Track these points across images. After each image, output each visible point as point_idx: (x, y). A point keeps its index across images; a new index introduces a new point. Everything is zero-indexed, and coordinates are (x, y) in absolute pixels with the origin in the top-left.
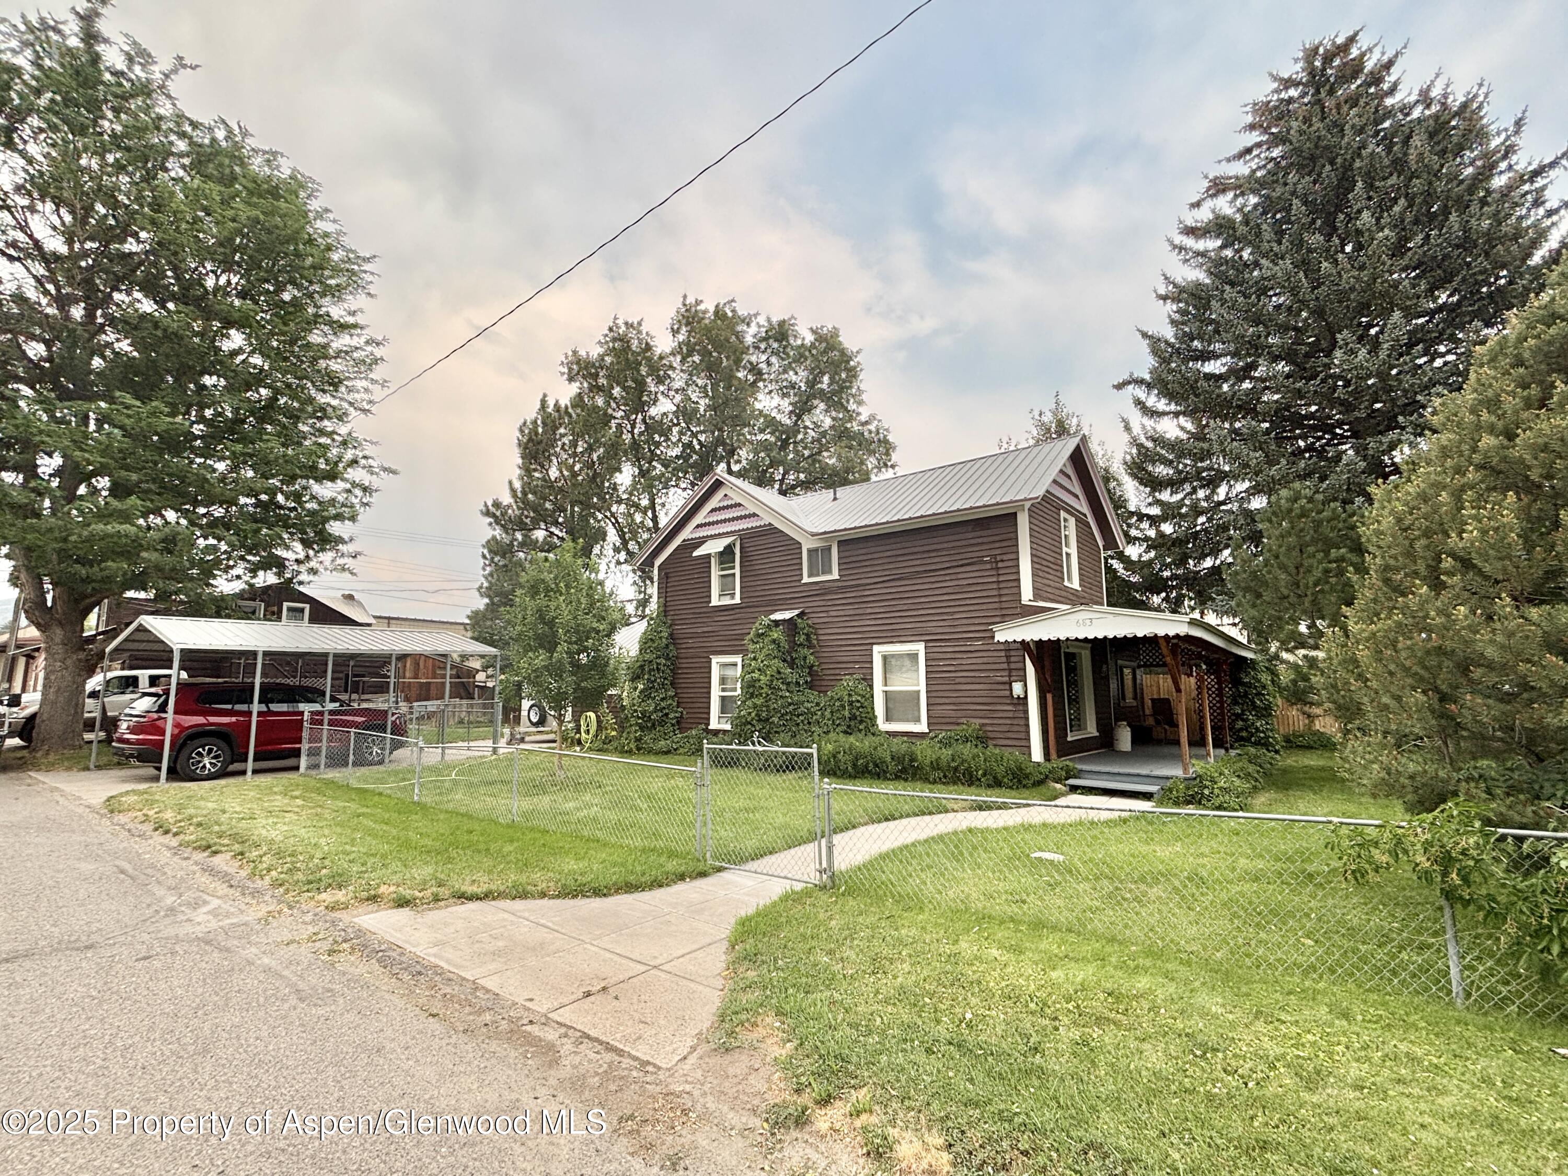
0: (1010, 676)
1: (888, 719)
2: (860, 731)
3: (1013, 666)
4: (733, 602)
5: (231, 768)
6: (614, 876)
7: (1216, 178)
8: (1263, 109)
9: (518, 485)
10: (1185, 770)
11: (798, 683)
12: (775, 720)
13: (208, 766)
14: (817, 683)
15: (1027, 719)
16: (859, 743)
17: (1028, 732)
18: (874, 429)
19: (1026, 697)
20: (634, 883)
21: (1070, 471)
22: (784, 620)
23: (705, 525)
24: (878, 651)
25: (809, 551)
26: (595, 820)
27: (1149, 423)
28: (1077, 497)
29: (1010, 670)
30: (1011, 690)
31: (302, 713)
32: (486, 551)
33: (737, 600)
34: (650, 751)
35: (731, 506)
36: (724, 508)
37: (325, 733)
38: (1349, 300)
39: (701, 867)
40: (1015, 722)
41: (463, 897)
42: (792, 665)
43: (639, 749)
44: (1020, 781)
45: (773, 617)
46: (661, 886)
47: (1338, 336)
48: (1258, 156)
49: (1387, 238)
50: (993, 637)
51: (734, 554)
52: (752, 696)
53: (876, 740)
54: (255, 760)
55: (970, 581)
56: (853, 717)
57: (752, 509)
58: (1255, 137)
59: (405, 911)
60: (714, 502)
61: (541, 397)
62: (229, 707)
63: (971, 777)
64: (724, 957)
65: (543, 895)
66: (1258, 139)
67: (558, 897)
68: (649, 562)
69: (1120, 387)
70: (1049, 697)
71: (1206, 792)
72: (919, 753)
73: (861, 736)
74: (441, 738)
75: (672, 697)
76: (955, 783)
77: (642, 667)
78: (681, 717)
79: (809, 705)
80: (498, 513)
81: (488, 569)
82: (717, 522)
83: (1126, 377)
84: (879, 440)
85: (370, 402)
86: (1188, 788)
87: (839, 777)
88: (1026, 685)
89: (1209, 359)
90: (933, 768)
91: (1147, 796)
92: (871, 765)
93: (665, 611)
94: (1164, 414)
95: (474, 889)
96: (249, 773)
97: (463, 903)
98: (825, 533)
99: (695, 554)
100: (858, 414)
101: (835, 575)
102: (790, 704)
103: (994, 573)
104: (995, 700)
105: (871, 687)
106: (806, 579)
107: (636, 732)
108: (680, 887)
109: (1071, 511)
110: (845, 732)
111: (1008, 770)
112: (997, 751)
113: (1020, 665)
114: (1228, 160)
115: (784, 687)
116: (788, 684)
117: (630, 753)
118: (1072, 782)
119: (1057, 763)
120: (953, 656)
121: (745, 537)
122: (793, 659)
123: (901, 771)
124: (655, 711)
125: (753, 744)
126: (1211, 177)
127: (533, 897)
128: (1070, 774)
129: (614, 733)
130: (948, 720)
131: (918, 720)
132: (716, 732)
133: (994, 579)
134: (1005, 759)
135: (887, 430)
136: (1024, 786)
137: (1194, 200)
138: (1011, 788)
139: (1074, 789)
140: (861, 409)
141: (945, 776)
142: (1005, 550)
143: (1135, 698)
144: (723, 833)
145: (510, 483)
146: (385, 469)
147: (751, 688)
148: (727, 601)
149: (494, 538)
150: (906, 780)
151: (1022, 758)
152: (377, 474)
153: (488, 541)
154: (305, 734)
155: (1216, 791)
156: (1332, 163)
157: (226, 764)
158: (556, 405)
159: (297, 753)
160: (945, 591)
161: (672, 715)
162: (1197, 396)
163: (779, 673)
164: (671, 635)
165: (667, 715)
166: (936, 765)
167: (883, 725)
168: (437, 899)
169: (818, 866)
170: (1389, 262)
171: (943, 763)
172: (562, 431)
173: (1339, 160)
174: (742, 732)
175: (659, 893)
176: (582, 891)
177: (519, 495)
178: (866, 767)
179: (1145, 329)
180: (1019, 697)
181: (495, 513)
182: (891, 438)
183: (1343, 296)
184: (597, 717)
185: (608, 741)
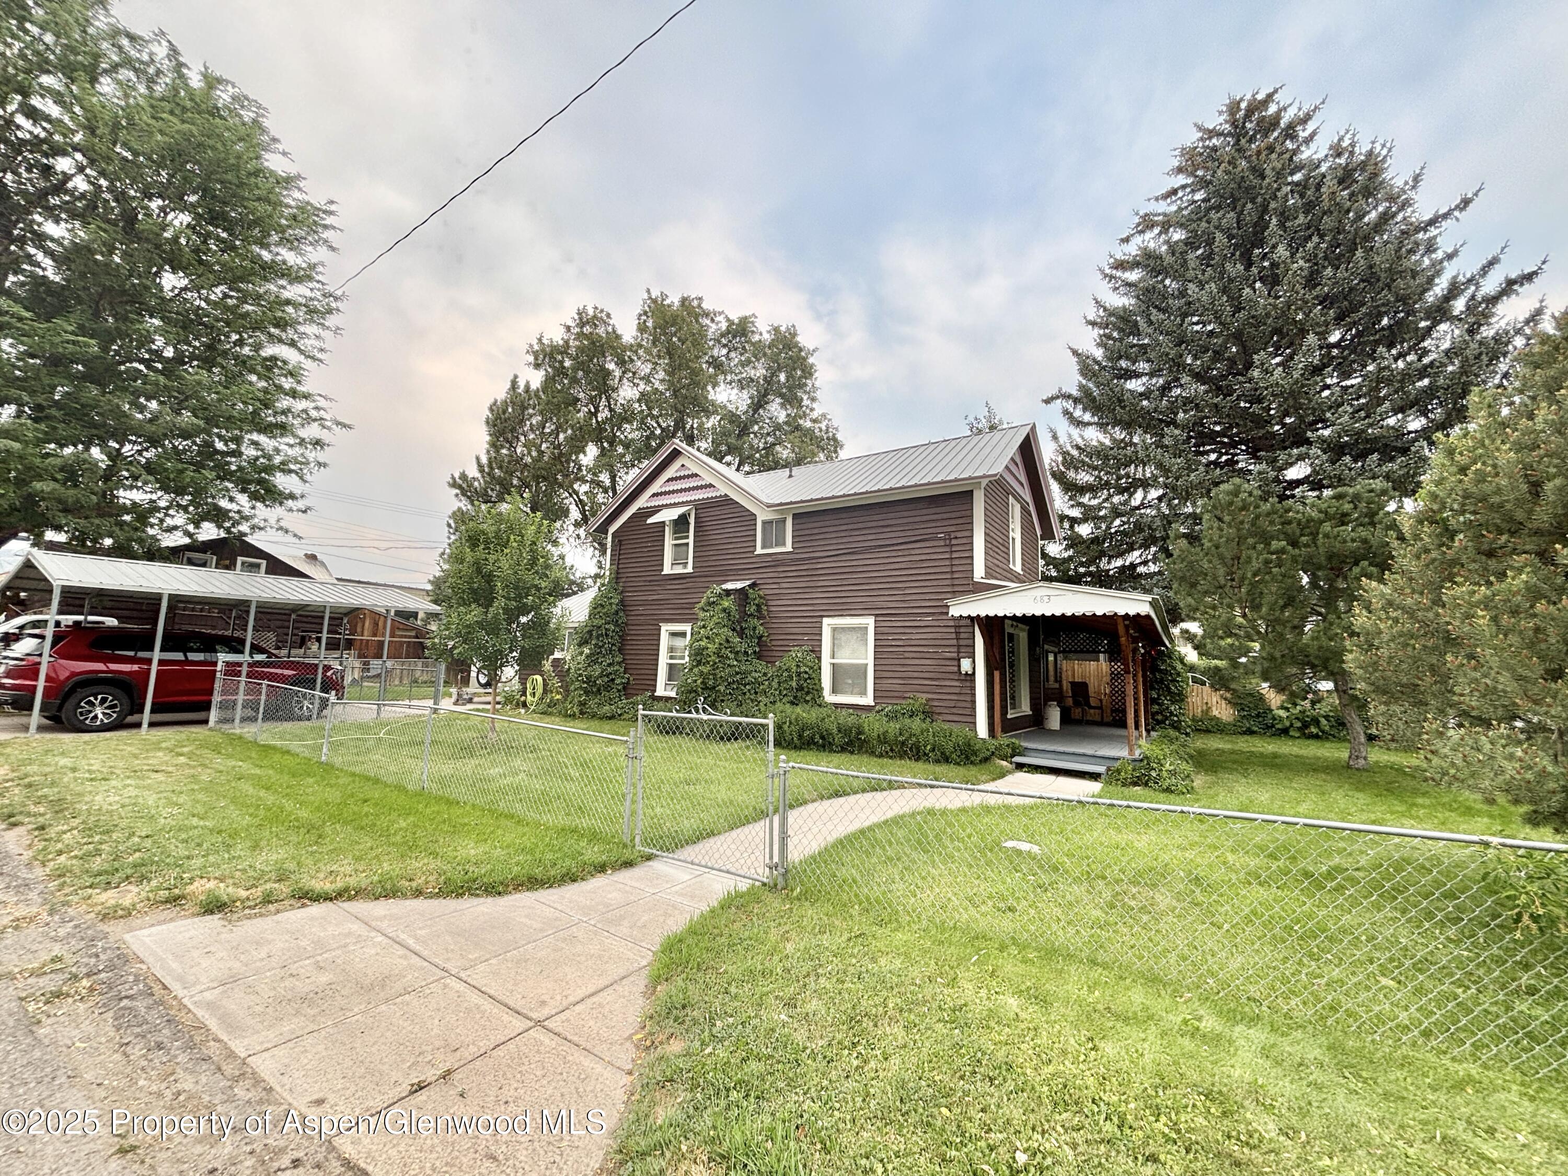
0: (959, 652)
1: (834, 691)
2: (807, 702)
3: (962, 642)
4: (686, 571)
5: (130, 719)
6: (517, 867)
7: (1146, 215)
8: (1189, 154)
9: (484, 460)
10: (1131, 751)
11: (746, 653)
12: (722, 688)
13: (100, 716)
14: (765, 653)
15: (974, 695)
16: (805, 713)
17: (974, 709)
18: (824, 428)
19: (974, 673)
20: (539, 877)
21: (1018, 460)
22: (736, 590)
23: (661, 494)
24: (828, 623)
25: (764, 523)
26: (517, 789)
27: (1075, 432)
28: (1022, 485)
29: (959, 646)
30: (959, 666)
31: (215, 664)
32: (451, 522)
33: (690, 569)
34: (594, 716)
35: (688, 476)
36: (680, 478)
37: (242, 685)
38: (1265, 324)
39: (627, 855)
40: (962, 698)
41: (307, 897)
42: (741, 634)
43: (582, 713)
44: (967, 758)
45: (724, 587)
46: (574, 881)
47: (1255, 357)
48: (1181, 199)
49: (1301, 269)
50: (947, 613)
51: (688, 523)
52: (699, 663)
53: (824, 711)
54: (153, 711)
55: (924, 557)
56: (800, 688)
57: (709, 479)
58: (1182, 180)
59: (214, 920)
60: (670, 472)
61: (512, 377)
62: (132, 653)
63: (918, 752)
64: (640, 1001)
65: (418, 893)
66: (1184, 182)
67: (439, 895)
68: (603, 529)
69: (1047, 401)
70: (997, 674)
71: (1154, 774)
72: (866, 725)
73: (807, 707)
74: (383, 697)
75: (619, 663)
76: (901, 758)
77: (590, 632)
78: (628, 683)
79: (757, 675)
80: (464, 485)
81: (453, 537)
82: (673, 492)
83: (1054, 392)
84: (828, 438)
85: (322, 350)
86: (1134, 770)
87: (784, 748)
88: (974, 662)
89: (1130, 378)
90: (880, 741)
91: (1094, 776)
92: (817, 736)
93: (617, 578)
94: (1089, 424)
95: (328, 887)
96: (145, 725)
97: (304, 906)
98: (781, 504)
99: (650, 521)
100: (812, 410)
101: (789, 548)
102: (737, 673)
103: (948, 549)
104: (944, 676)
105: (819, 659)
106: (759, 551)
107: (580, 696)
108: (598, 882)
109: (1018, 498)
110: (792, 703)
111: (956, 746)
112: (946, 726)
113: (970, 642)
114: (1157, 199)
115: (732, 656)
116: (737, 653)
117: (573, 716)
118: (1018, 759)
119: (1004, 740)
120: (902, 630)
121: (701, 507)
122: (742, 629)
123: (847, 744)
124: (601, 676)
125: (697, 711)
126: (1141, 213)
127: (404, 896)
128: (1016, 751)
129: (559, 697)
130: (896, 694)
131: (863, 693)
132: (660, 698)
133: (947, 556)
134: (954, 735)
135: (837, 429)
136: (972, 763)
137: (1124, 236)
138: (958, 764)
139: (1020, 767)
140: (815, 405)
141: (892, 750)
142: (959, 528)
143: (1056, 681)
144: (658, 810)
145: (478, 459)
146: (338, 423)
147: (698, 656)
148: (679, 570)
149: (459, 509)
150: (852, 753)
151: (971, 734)
152: (329, 429)
153: (454, 513)
154: (218, 686)
155: (1165, 774)
156: (1253, 201)
157: (122, 715)
158: (527, 389)
159: (207, 707)
160: (897, 566)
161: (618, 681)
162: (1123, 408)
163: (728, 641)
164: (622, 601)
165: (613, 680)
166: (883, 739)
167: (829, 697)
168: (268, 900)
169: (767, 861)
170: (1302, 292)
171: (891, 736)
172: (531, 411)
173: (1259, 200)
174: (686, 700)
175: (571, 891)
176: (469, 889)
177: (486, 470)
178: (812, 738)
179: (1076, 347)
180: (967, 674)
181: (462, 486)
182: (839, 437)
183: (1258, 322)
184: (544, 680)
185: (553, 704)
